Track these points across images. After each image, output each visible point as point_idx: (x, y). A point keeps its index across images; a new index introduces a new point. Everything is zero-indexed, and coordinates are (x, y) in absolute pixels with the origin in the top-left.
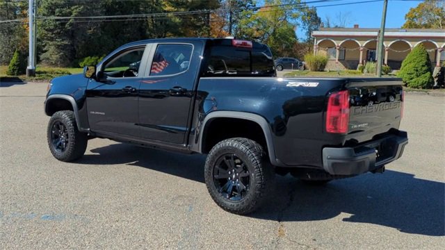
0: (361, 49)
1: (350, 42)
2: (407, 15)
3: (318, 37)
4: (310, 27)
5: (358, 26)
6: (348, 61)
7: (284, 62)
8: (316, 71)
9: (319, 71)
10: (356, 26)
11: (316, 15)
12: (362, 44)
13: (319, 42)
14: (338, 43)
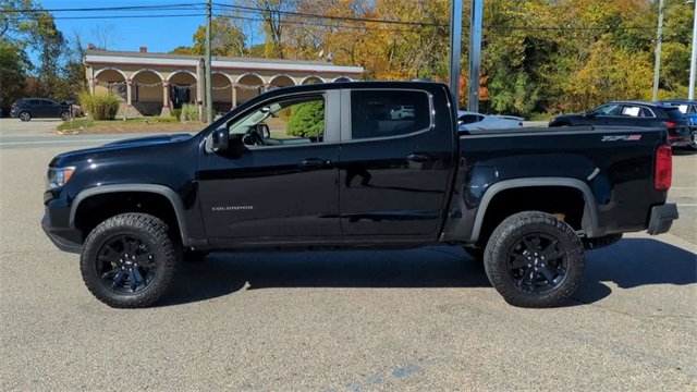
0: (165, 84)
1: (147, 74)
2: (195, 36)
3: (95, 65)
4: (46, 46)
5: (145, 49)
6: (142, 103)
7: (33, 106)
8: (101, 119)
9: (107, 119)
10: (143, 50)
11: (54, 27)
12: (165, 77)
13: (97, 73)
14: (129, 76)
